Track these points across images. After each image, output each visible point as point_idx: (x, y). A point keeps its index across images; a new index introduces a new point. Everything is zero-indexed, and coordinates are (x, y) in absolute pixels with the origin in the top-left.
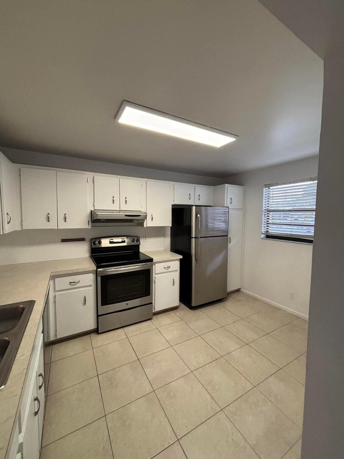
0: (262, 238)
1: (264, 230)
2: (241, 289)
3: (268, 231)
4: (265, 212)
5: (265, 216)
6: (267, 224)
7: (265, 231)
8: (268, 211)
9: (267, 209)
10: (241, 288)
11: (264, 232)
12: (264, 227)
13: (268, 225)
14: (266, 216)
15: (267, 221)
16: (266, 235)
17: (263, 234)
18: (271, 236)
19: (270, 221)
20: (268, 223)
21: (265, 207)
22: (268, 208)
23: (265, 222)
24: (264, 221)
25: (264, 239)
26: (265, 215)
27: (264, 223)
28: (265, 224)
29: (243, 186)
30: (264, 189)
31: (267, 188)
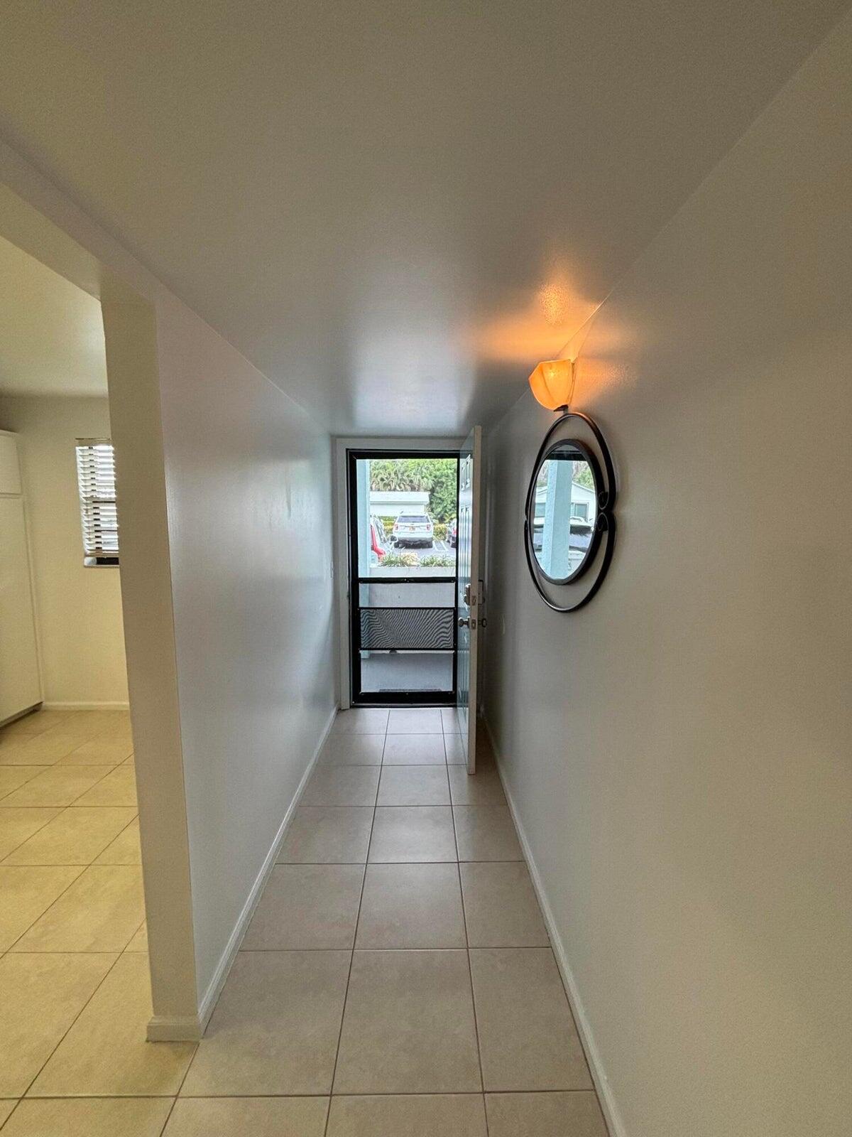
0: (86, 564)
1: (88, 547)
2: (43, 705)
3: (101, 548)
4: (87, 504)
5: (87, 513)
6: (96, 531)
7: (93, 547)
8: (94, 502)
9: (92, 496)
10: (43, 699)
11: (89, 552)
12: (90, 539)
13: (98, 534)
14: (89, 513)
15: (96, 525)
16: (97, 558)
17: (87, 556)
18: (107, 558)
19: (102, 525)
20: (97, 528)
21: (85, 492)
22: (94, 494)
23: (88, 528)
24: (88, 525)
25: (92, 567)
26: (87, 510)
27: (88, 531)
28: (89, 533)
29: (13, 433)
30: (77, 448)
31: (86, 448)
